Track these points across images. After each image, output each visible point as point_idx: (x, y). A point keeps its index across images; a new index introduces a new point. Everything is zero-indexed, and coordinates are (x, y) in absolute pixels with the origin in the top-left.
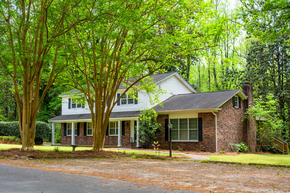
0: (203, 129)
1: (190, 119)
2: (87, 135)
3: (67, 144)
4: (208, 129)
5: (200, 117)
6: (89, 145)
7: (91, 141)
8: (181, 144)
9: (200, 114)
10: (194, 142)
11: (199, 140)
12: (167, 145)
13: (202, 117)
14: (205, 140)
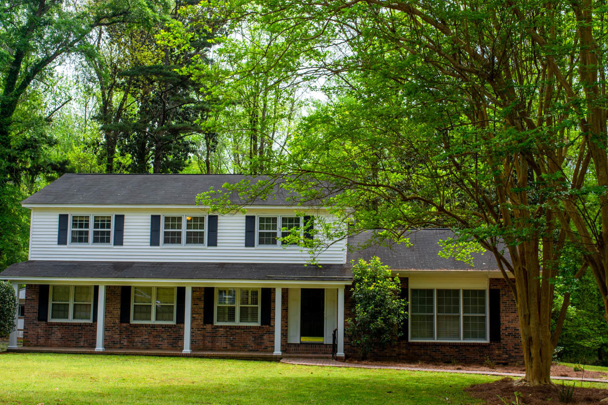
0: (502, 315)
1: (466, 292)
2: (133, 322)
3: (51, 346)
4: (513, 314)
5: (495, 287)
6: (139, 349)
7: (147, 337)
8: (444, 350)
9: (493, 281)
10: (479, 345)
11: (491, 340)
12: (404, 351)
13: (499, 287)
14: (506, 340)
